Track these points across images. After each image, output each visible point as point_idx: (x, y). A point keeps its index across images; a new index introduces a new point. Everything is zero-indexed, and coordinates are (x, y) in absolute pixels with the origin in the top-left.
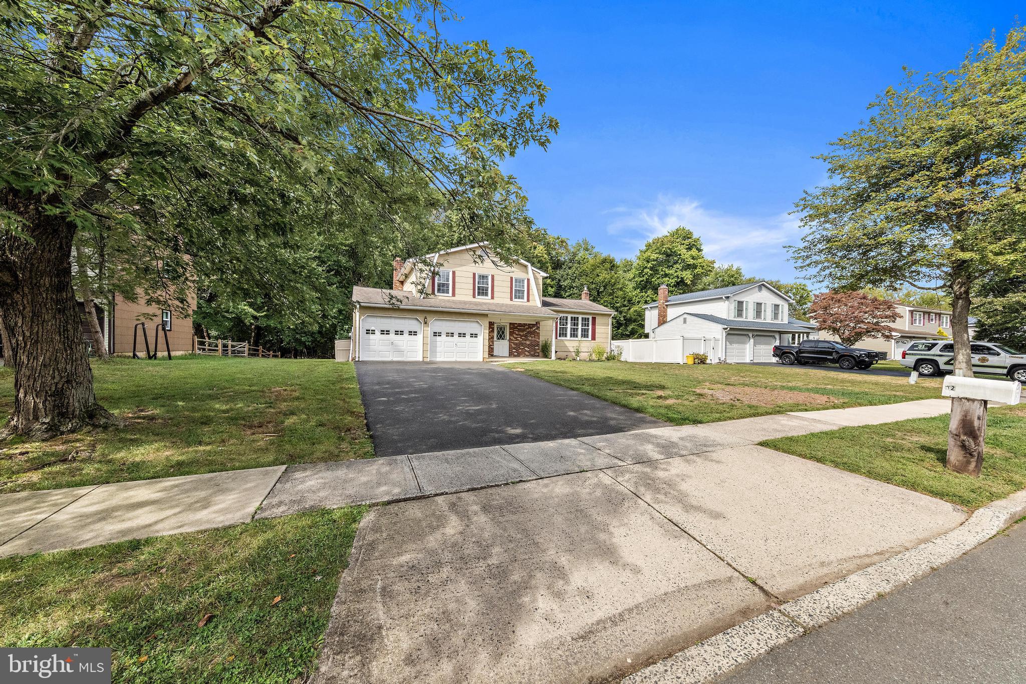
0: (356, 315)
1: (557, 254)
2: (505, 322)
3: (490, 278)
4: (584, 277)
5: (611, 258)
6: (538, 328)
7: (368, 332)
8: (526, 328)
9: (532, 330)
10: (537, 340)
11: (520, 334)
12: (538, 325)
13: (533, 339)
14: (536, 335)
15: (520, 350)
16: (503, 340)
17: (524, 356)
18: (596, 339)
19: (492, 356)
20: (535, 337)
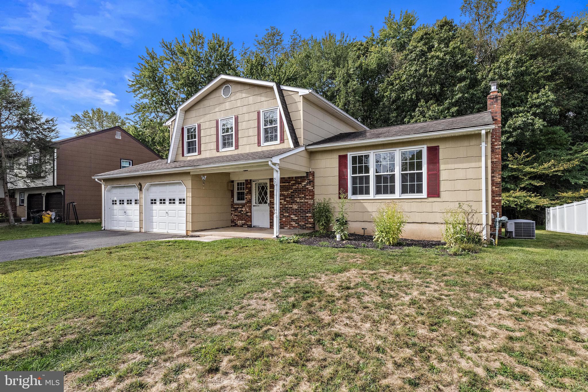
0: (103, 187)
7: (113, 202)
8: (292, 184)
9: (300, 186)
10: (311, 202)
11: (283, 194)
12: (311, 178)
13: (303, 201)
14: (307, 194)
15: (284, 219)
16: (264, 204)
17: (290, 229)
18: (442, 194)
19: (250, 226)
20: (305, 197)
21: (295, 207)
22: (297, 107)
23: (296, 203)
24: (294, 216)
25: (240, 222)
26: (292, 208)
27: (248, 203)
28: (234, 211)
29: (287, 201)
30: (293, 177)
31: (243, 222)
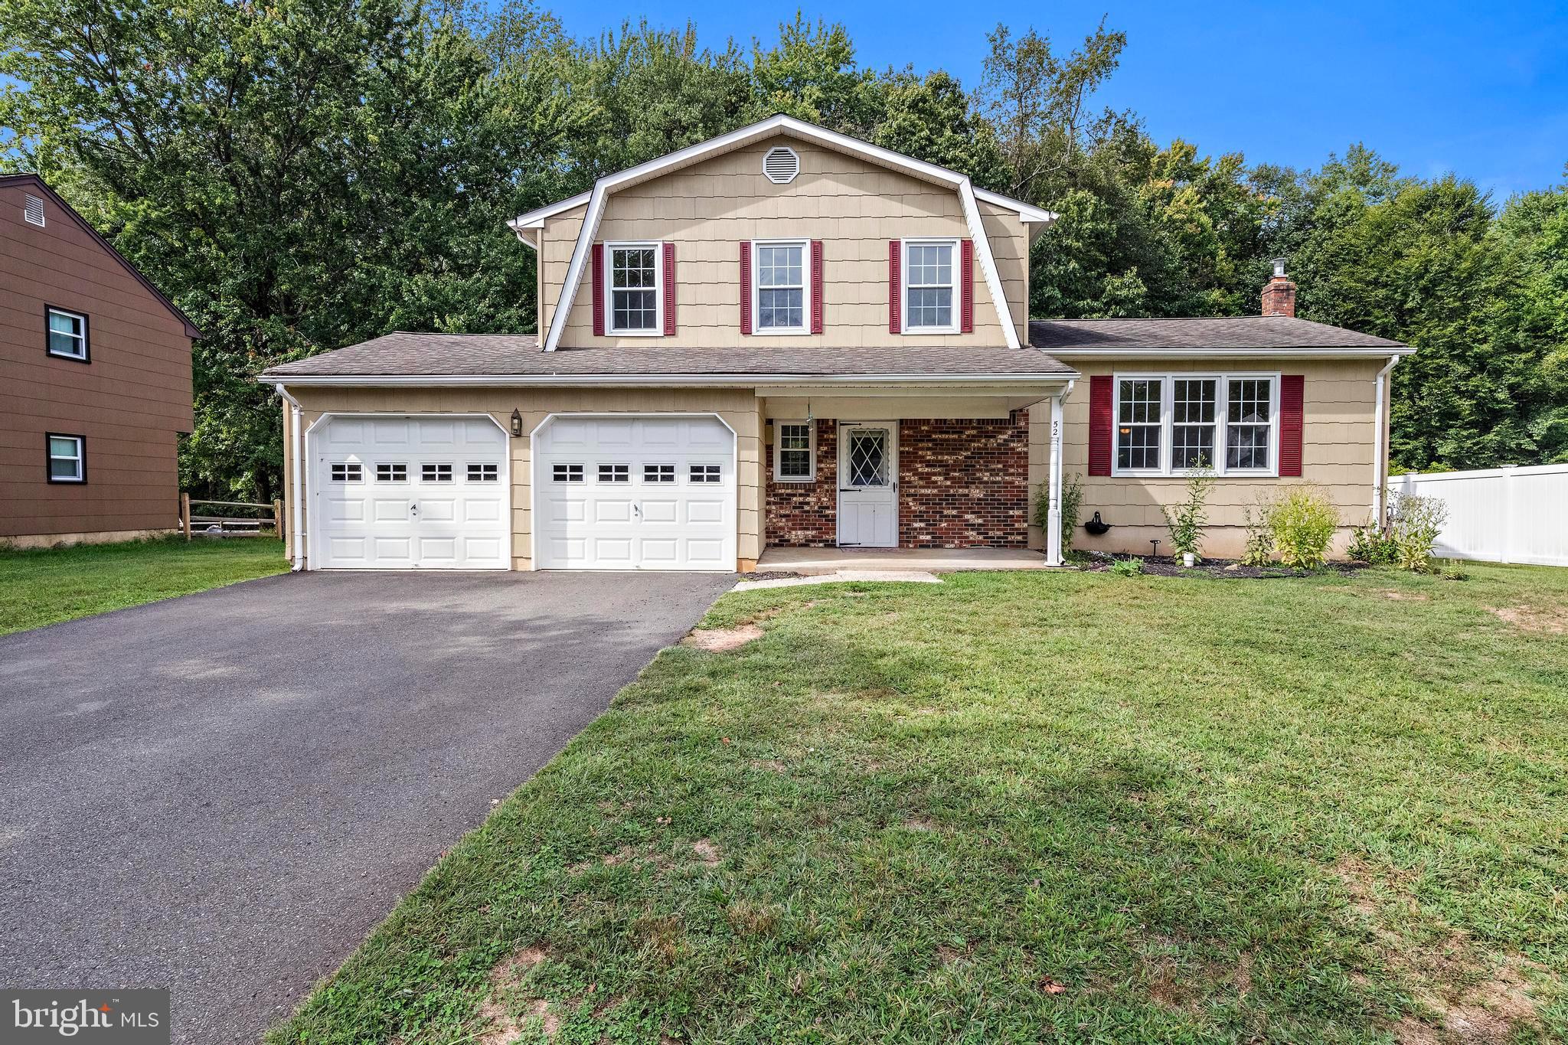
0: (292, 416)
1: (1252, 209)
2: (883, 417)
3: (806, 253)
4: (1345, 268)
5: (1458, 188)
6: (1021, 435)
7: (340, 473)
8: (968, 436)
9: (992, 443)
10: (1018, 481)
11: (942, 461)
12: (1022, 424)
13: (998, 479)
14: (1011, 462)
15: (944, 525)
16: (871, 487)
17: (961, 547)
18: (1305, 469)
19: (831, 545)
20: (1005, 471)
21: (976, 493)
22: (1013, 249)
23: (981, 483)
24: (973, 516)
25: (797, 536)
26: (968, 495)
27: (827, 483)
28: (775, 503)
29: (954, 478)
30: (971, 421)
31: (810, 533)
